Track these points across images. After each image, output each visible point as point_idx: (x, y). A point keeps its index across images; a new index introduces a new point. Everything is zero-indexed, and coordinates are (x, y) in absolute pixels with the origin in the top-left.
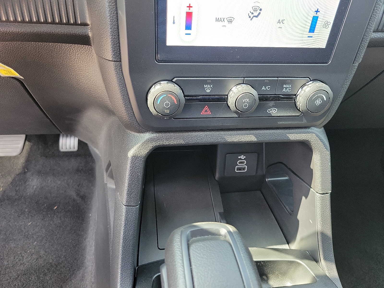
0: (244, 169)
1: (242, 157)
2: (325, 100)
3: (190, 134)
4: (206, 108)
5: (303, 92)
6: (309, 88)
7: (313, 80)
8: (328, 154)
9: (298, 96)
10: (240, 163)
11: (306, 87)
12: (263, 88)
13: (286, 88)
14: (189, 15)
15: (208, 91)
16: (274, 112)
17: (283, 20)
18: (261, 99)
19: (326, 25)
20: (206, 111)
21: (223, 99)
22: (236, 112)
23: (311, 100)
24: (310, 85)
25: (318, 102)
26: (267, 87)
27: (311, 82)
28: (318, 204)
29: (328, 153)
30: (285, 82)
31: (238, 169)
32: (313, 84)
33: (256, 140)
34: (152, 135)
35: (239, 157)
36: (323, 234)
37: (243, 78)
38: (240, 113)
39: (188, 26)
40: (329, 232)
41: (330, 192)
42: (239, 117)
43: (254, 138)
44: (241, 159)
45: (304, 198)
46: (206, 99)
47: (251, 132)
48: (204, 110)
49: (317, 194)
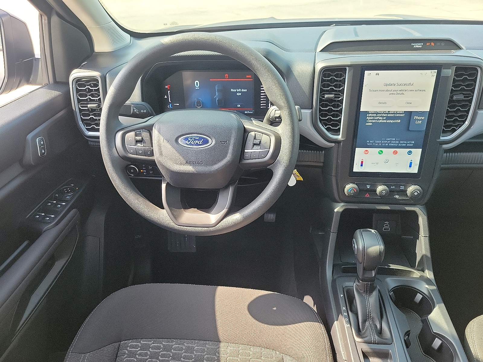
0: (388, 230)
1: (387, 223)
2: (419, 193)
3: (360, 204)
4: (367, 194)
5: (409, 189)
8: (426, 218)
9: (407, 191)
10: (386, 226)
11: (410, 187)
12: (392, 187)
13: (402, 188)
14: (362, 162)
15: (368, 188)
16: (397, 197)
17: (398, 163)
18: (390, 191)
19: (416, 165)
21: (374, 191)
23: (413, 193)
24: (412, 187)
25: (416, 194)
27: (413, 185)
28: (423, 242)
30: (401, 185)
31: (385, 229)
33: (390, 209)
34: (345, 204)
35: (385, 223)
36: (426, 256)
37: (383, 183)
38: (381, 196)
39: (362, 166)
40: (429, 255)
41: (428, 236)
45: (417, 240)
46: (368, 191)
47: (387, 205)
48: (367, 195)
49: (422, 237)
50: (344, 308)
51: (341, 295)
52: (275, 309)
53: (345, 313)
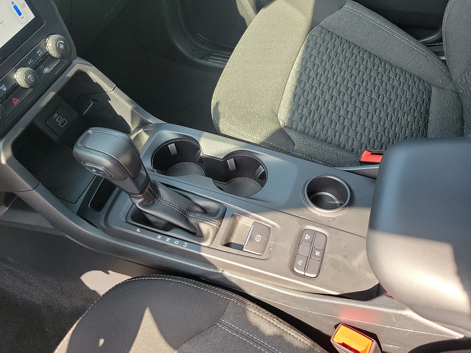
0: (65, 122)
1: (56, 115)
2: (63, 42)
3: (21, 121)
4: (14, 99)
5: (49, 48)
6: (50, 43)
7: (47, 38)
9: (50, 52)
10: (59, 120)
11: (48, 44)
12: (29, 63)
13: (39, 53)
15: (5, 89)
16: (47, 70)
17: (2, 21)
18: (34, 69)
19: (23, 6)
20: (16, 101)
21: (17, 86)
22: (31, 87)
23: (58, 49)
24: (49, 42)
25: (62, 46)
26: (30, 61)
27: (47, 39)
28: (117, 96)
29: (94, 67)
30: (36, 50)
31: (62, 124)
32: (49, 40)
33: (55, 93)
34: (4, 140)
35: (54, 117)
37: (14, 67)
38: (33, 86)
41: (115, 85)
42: (34, 89)
43: (53, 92)
44: (56, 118)
45: (109, 101)
46: (8, 94)
47: (48, 91)
48: (14, 102)
49: (112, 92)
50: (159, 237)
51: (137, 231)
52: (102, 341)
53: (167, 240)
